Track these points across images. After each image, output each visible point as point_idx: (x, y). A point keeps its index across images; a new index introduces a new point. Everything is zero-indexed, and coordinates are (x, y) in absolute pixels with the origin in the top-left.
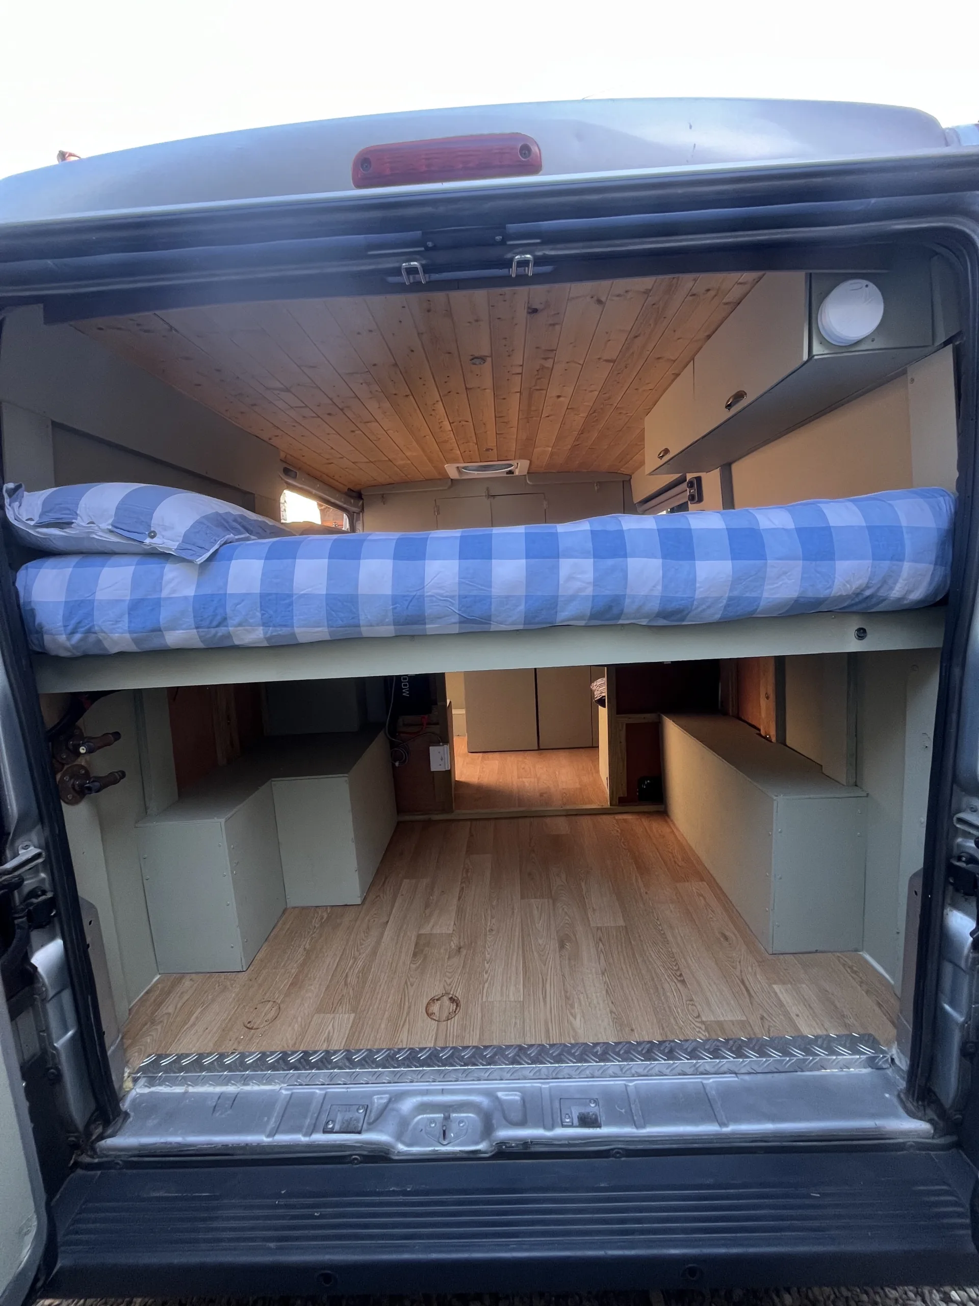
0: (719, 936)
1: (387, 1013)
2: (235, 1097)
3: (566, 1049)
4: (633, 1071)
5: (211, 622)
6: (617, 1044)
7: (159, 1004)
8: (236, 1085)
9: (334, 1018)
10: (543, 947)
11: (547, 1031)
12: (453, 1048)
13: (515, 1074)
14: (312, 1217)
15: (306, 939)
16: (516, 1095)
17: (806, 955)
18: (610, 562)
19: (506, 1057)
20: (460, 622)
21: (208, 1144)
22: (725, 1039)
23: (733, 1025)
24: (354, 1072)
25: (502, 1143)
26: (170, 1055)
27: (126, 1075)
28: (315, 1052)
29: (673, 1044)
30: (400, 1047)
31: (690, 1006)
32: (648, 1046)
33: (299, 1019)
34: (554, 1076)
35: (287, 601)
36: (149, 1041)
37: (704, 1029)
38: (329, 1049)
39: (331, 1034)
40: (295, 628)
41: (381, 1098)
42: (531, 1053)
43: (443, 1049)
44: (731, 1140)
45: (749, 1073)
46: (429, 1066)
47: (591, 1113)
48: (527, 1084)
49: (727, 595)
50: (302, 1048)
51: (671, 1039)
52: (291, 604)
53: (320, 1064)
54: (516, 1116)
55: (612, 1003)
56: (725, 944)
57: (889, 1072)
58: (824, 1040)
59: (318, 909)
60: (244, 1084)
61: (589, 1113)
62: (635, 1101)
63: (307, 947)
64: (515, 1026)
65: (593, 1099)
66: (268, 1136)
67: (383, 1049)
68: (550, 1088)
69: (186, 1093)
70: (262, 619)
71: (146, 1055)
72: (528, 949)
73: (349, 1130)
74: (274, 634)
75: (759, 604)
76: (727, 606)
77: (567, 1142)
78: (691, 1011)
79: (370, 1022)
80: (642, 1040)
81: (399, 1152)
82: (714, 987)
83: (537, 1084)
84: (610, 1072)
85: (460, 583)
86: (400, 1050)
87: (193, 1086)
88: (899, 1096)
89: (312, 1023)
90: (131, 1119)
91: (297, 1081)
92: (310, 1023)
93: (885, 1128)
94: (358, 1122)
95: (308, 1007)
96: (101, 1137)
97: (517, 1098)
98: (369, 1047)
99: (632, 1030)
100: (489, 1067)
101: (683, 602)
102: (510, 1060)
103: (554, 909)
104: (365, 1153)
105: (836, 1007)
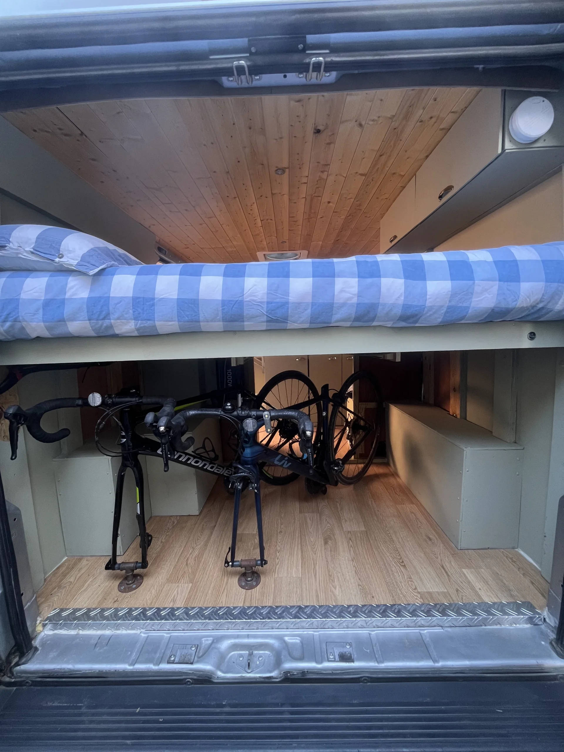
0: (425, 537)
1: (212, 584)
2: (110, 638)
3: (330, 609)
4: (374, 624)
5: (99, 315)
6: (363, 606)
7: (65, 575)
8: (111, 630)
9: (178, 586)
10: (313, 543)
11: (317, 596)
12: (255, 607)
13: (297, 625)
14: (158, 722)
15: (163, 536)
16: (297, 639)
17: (482, 551)
18: (369, 280)
19: (290, 614)
20: (268, 321)
21: (89, 670)
22: (434, 604)
23: (439, 595)
24: (190, 622)
25: (286, 673)
26: (69, 609)
27: (38, 622)
28: (165, 608)
29: (400, 607)
30: (221, 606)
31: (410, 582)
32: (384, 607)
33: (156, 587)
34: (322, 627)
35: (152, 302)
36: (56, 599)
37: (420, 597)
38: (174, 606)
39: (175, 598)
40: (156, 322)
41: (207, 640)
42: (307, 611)
43: (249, 608)
44: (441, 672)
45: (451, 627)
46: (240, 619)
47: (347, 653)
48: (305, 632)
49: (447, 305)
50: (157, 606)
51: (398, 603)
52: (153, 305)
53: (167, 617)
54: (297, 654)
55: (359, 579)
56: (430, 543)
57: (543, 627)
58: (499, 606)
59: (171, 518)
60: (117, 629)
61: (346, 653)
62: (376, 644)
63: (163, 541)
64: (296, 593)
65: (348, 643)
66: (130, 665)
67: (209, 607)
68: (319, 635)
69: (78, 634)
70: (133, 315)
71: (53, 609)
72: (304, 544)
73: (185, 662)
74: (142, 326)
75: (468, 311)
76: (447, 312)
77: (331, 672)
78: (410, 585)
79: (202, 589)
80: (379, 604)
81: (218, 677)
82: (424, 569)
83: (311, 632)
84: (359, 624)
85: (268, 294)
86: (220, 608)
87: (82, 630)
88: (551, 643)
89: (164, 589)
90: (39, 652)
91: (152, 628)
92: (162, 590)
93: (543, 665)
94: (191, 656)
95: (162, 579)
96: (17, 664)
97: (298, 641)
98: (200, 606)
99: (373, 597)
100: (279, 620)
101: (418, 308)
102: (293, 616)
103: (320, 519)
104: (195, 677)
105: (505, 584)
